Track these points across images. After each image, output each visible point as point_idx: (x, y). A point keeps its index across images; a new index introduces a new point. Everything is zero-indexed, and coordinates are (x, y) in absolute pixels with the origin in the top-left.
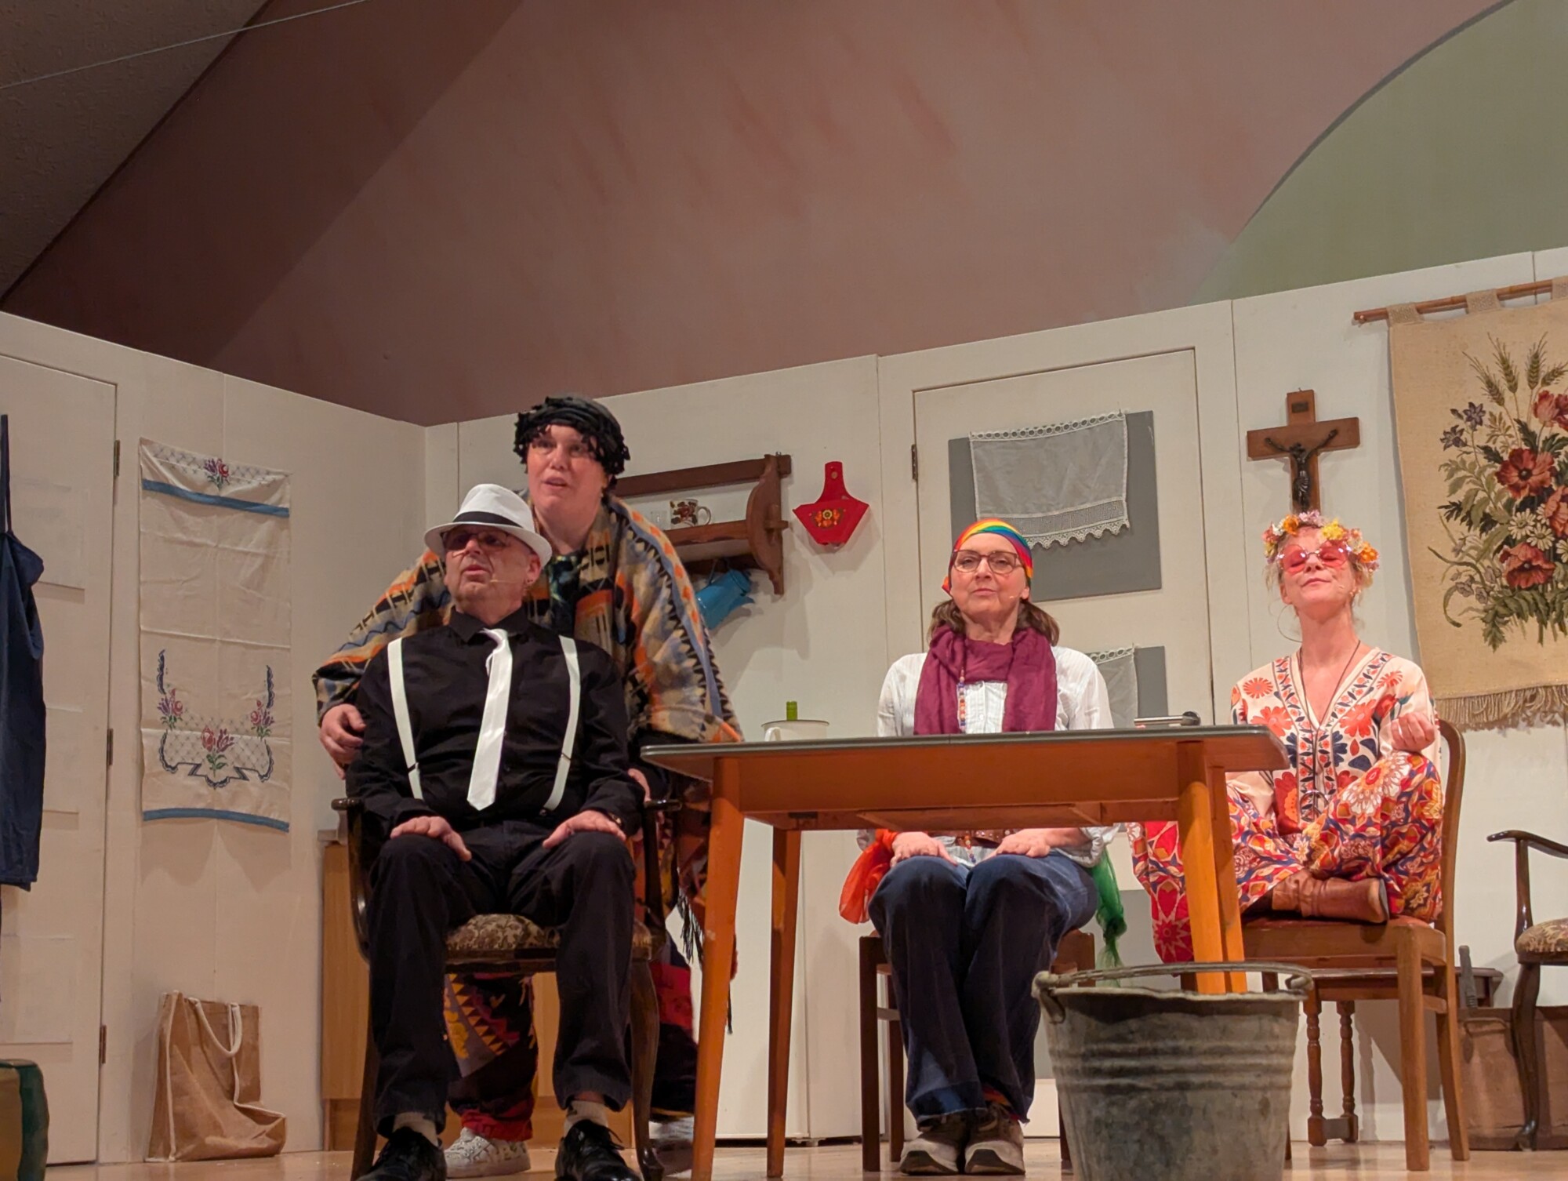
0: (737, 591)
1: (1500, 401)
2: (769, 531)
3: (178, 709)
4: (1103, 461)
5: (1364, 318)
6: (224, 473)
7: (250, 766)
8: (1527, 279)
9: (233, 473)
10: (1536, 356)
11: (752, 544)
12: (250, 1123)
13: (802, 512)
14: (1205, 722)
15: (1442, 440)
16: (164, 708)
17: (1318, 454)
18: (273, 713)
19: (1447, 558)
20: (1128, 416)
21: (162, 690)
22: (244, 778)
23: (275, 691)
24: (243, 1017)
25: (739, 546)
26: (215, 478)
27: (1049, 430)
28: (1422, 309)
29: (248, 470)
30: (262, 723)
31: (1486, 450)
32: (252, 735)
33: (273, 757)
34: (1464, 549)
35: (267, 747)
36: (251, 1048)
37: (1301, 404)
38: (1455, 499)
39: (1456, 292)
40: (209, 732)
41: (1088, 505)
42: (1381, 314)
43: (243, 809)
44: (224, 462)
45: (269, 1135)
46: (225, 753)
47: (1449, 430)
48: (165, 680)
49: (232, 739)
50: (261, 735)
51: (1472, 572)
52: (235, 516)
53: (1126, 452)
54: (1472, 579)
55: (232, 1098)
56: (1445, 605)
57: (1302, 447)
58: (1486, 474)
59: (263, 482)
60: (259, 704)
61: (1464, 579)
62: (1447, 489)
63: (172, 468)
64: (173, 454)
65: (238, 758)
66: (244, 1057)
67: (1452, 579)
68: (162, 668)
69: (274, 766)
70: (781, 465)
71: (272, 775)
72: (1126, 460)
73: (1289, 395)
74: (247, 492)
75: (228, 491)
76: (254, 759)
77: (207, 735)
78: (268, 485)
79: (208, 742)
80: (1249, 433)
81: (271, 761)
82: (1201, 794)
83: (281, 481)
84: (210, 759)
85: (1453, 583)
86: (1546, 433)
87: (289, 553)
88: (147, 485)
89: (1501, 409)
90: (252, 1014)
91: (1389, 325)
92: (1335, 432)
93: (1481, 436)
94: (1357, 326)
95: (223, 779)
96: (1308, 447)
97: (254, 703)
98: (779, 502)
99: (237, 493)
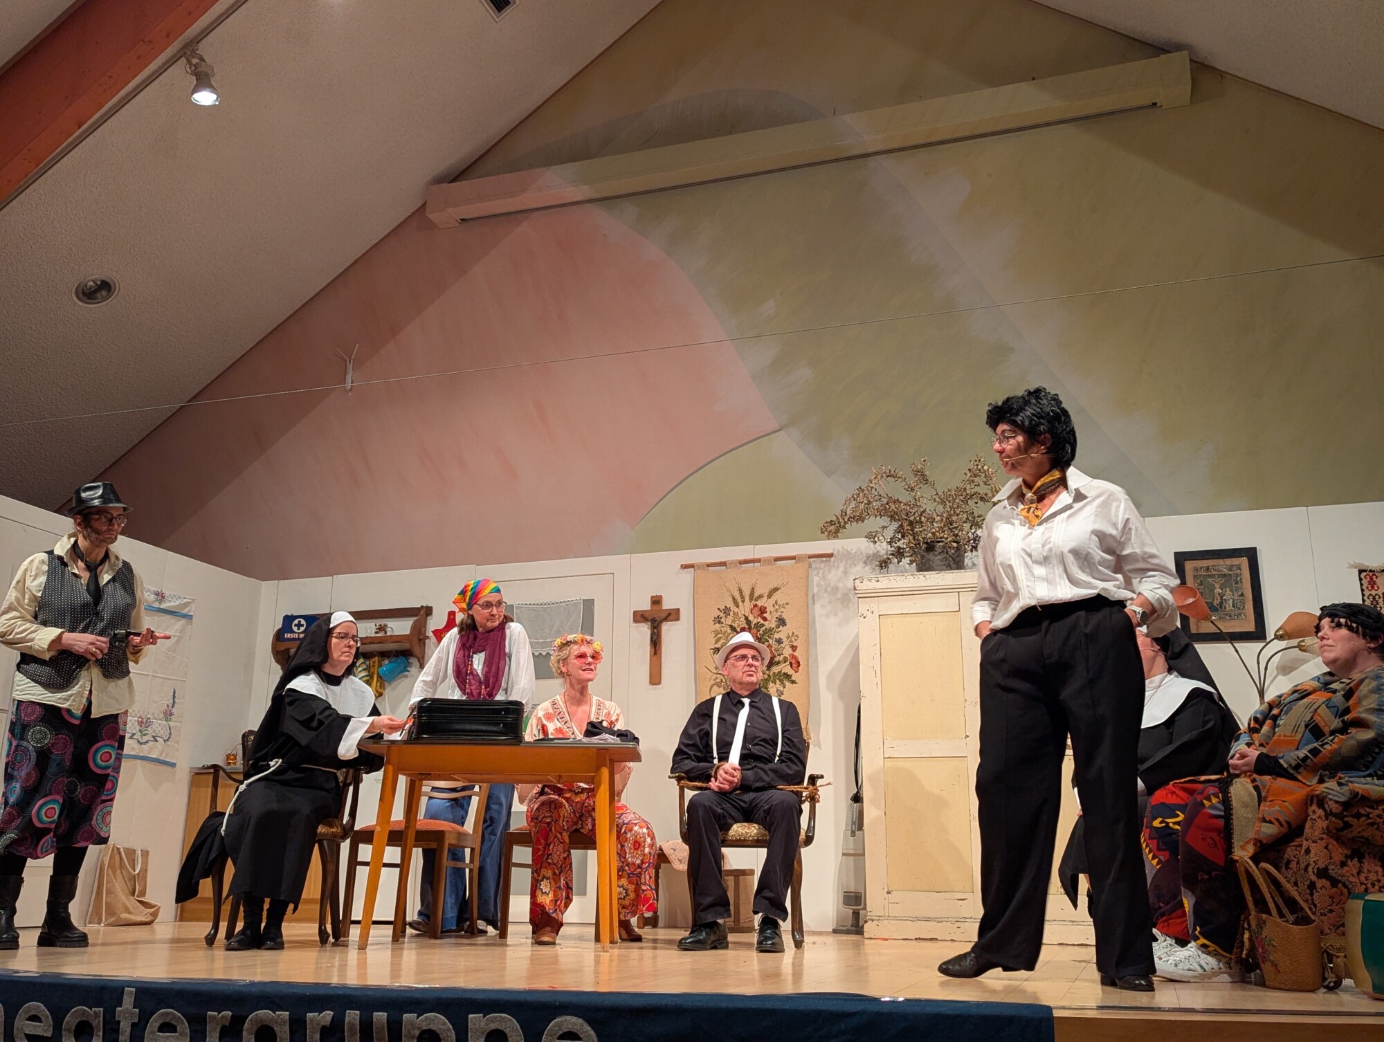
0: (403, 666)
1: (738, 607)
2: (420, 640)
4: (572, 619)
5: (684, 567)
6: (163, 597)
7: (160, 735)
8: (751, 557)
9: (168, 598)
10: (753, 589)
11: (411, 645)
12: (142, 908)
13: (435, 632)
15: (713, 621)
17: (662, 623)
18: (174, 711)
20: (584, 600)
22: (156, 741)
23: (176, 700)
24: (142, 856)
25: (406, 646)
26: (160, 599)
27: (548, 604)
28: (708, 565)
29: (175, 596)
30: (168, 715)
31: (731, 626)
32: (163, 720)
33: (172, 730)
35: (170, 726)
36: (144, 871)
37: (656, 601)
38: (717, 646)
39: (723, 560)
40: (142, 718)
42: (692, 566)
43: (155, 755)
44: (163, 592)
45: (150, 914)
46: (149, 729)
47: (716, 617)
49: (153, 722)
50: (167, 720)
51: (722, 678)
52: (166, 617)
53: (581, 616)
54: (722, 681)
55: (134, 895)
56: (710, 691)
57: (656, 619)
59: (181, 603)
60: (168, 706)
61: (718, 680)
62: (714, 642)
65: (154, 731)
66: (141, 874)
67: (714, 681)
69: (171, 736)
70: (428, 611)
71: (170, 740)
72: (580, 620)
73: (652, 597)
74: (173, 607)
75: (162, 607)
76: (162, 732)
77: (140, 720)
78: (184, 604)
79: (140, 723)
80: (634, 612)
81: (170, 734)
82: (605, 772)
83: (191, 603)
84: (141, 731)
86: (755, 621)
87: (190, 636)
89: (738, 610)
90: (145, 854)
91: (695, 571)
92: (670, 614)
93: (729, 621)
94: (681, 570)
95: (146, 741)
96: (658, 619)
97: (165, 706)
98: (425, 627)
99: (168, 607)
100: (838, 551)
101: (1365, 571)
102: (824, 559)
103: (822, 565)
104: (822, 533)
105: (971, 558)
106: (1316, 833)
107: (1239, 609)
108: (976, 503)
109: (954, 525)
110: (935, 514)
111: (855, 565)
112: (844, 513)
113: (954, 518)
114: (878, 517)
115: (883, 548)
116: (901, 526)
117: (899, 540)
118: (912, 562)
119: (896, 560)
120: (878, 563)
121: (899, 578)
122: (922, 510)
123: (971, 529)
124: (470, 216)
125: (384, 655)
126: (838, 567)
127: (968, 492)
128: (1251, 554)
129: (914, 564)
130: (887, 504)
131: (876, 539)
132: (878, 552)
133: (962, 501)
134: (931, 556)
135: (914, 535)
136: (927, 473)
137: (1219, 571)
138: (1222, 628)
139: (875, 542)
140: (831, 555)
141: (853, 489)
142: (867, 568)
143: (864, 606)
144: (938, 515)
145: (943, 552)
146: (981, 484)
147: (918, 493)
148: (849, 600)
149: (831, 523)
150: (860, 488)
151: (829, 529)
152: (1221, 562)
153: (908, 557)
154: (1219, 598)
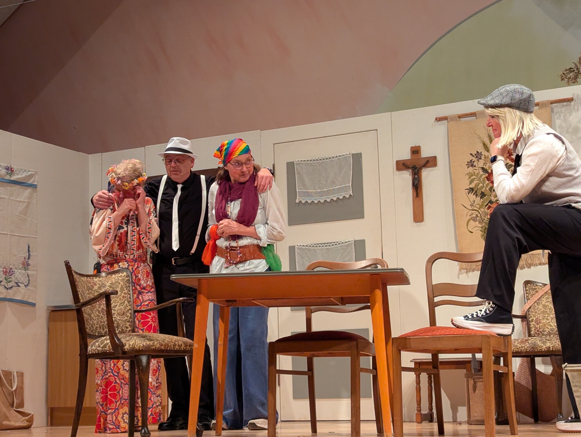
4: (344, 171)
5: (438, 120)
6: (12, 171)
7: (21, 282)
9: (16, 171)
12: (20, 416)
14: (380, 267)
15: (467, 165)
17: (422, 169)
18: (30, 262)
19: (468, 208)
20: (353, 154)
22: (19, 286)
23: (31, 253)
24: (17, 376)
26: (9, 173)
27: (324, 159)
28: (460, 117)
29: (21, 170)
30: (26, 265)
31: (483, 168)
32: (22, 270)
33: (30, 279)
34: (474, 205)
35: (28, 275)
36: (21, 388)
37: (416, 151)
38: (471, 186)
39: (473, 111)
40: (5, 269)
41: (338, 187)
42: (445, 118)
43: (19, 298)
44: (12, 167)
45: (26, 421)
46: (11, 277)
47: (469, 161)
49: (14, 271)
50: (26, 269)
51: (477, 213)
52: (16, 187)
53: (352, 168)
54: (477, 216)
55: (13, 407)
56: (467, 225)
57: (416, 167)
58: (483, 177)
59: (27, 175)
60: (25, 258)
61: (474, 216)
62: (468, 182)
65: (16, 278)
66: (18, 390)
67: (470, 216)
69: (30, 282)
71: (29, 285)
72: (352, 171)
73: (411, 147)
74: (21, 178)
75: (14, 178)
76: (22, 279)
78: (29, 176)
79: (5, 273)
80: (397, 161)
82: (378, 293)
83: (34, 174)
84: (6, 279)
85: (470, 217)
87: (37, 201)
89: (488, 154)
90: (21, 375)
91: (448, 122)
92: (428, 161)
93: (481, 164)
94: (436, 122)
95: (10, 287)
96: (418, 167)
97: (23, 258)
99: (17, 178)
102: (565, 104)
103: (564, 109)
104: (562, 79)
126: (578, 110)
140: (570, 100)
149: (570, 70)
151: (569, 76)
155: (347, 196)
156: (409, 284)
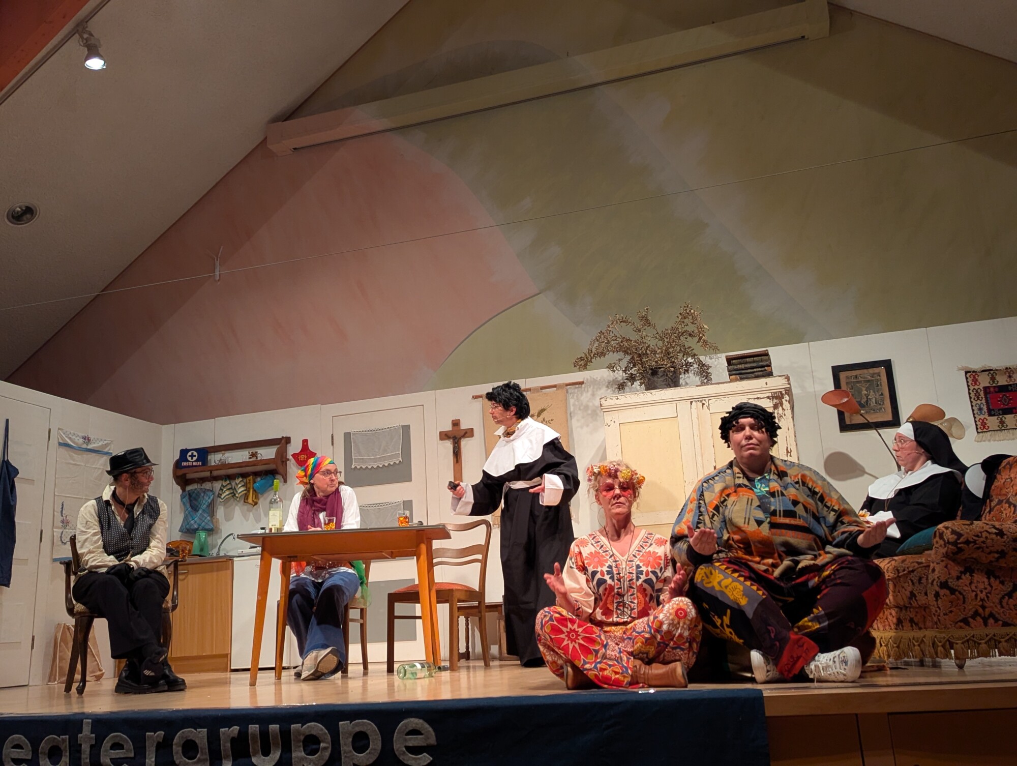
0: (270, 481)
2: (283, 462)
3: (68, 522)
4: (394, 440)
5: (475, 397)
6: (89, 440)
9: (92, 440)
11: (277, 466)
13: (294, 456)
14: (425, 524)
16: (63, 522)
17: (461, 439)
20: (402, 426)
21: (62, 516)
25: (272, 467)
26: (86, 442)
27: (376, 430)
29: (98, 440)
37: (456, 423)
41: (388, 455)
44: (89, 436)
48: (64, 512)
52: (93, 455)
53: (401, 437)
57: (456, 437)
59: (104, 444)
63: (70, 438)
64: (70, 433)
68: (62, 508)
70: (288, 440)
72: (401, 440)
73: (452, 420)
74: (98, 447)
75: (90, 447)
78: (106, 445)
80: (440, 432)
82: (423, 547)
83: (110, 443)
88: (60, 444)
92: (466, 433)
94: (473, 400)
96: (458, 437)
98: (286, 452)
99: (94, 447)
100: (587, 380)
101: (969, 372)
102: (577, 386)
103: (576, 390)
104: (575, 366)
105: (684, 379)
106: (939, 557)
107: (880, 404)
108: (686, 338)
109: (671, 355)
110: (656, 349)
111: (600, 389)
112: (590, 351)
113: (671, 350)
114: (616, 352)
115: (620, 375)
116: (633, 358)
117: (632, 368)
118: (641, 384)
119: (630, 383)
120: (616, 386)
121: (633, 396)
122: (647, 345)
123: (683, 356)
124: (301, 146)
125: (256, 474)
126: (588, 391)
127: (680, 330)
128: (887, 365)
129: (643, 385)
130: (622, 342)
131: (615, 369)
132: (616, 378)
133: (676, 337)
134: (655, 379)
135: (642, 364)
136: (650, 318)
137: (865, 378)
138: (868, 419)
139: (614, 371)
140: (582, 383)
141: (596, 333)
142: (609, 390)
143: (608, 418)
144: (659, 349)
145: (664, 375)
146: (689, 324)
147: (644, 333)
148: (597, 414)
149: (581, 359)
150: (601, 332)
151: (580, 363)
152: (865, 371)
153: (638, 380)
154: (865, 397)
155: (397, 462)
156: (450, 538)
